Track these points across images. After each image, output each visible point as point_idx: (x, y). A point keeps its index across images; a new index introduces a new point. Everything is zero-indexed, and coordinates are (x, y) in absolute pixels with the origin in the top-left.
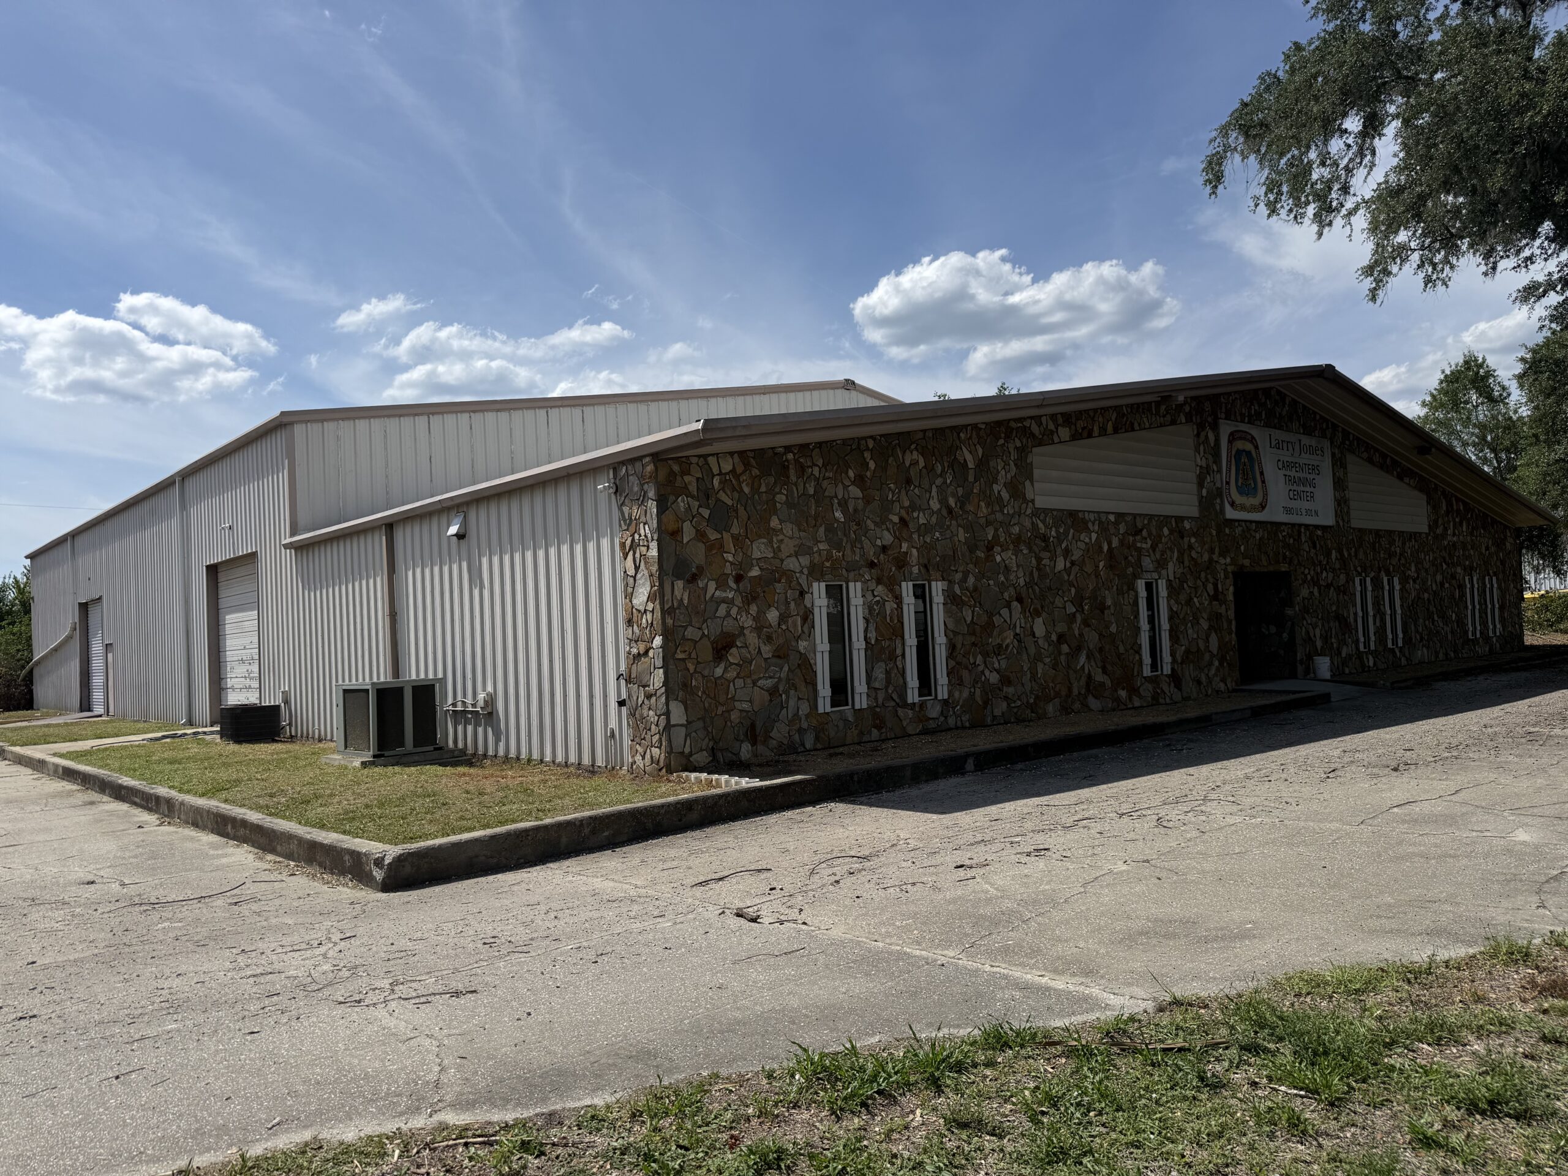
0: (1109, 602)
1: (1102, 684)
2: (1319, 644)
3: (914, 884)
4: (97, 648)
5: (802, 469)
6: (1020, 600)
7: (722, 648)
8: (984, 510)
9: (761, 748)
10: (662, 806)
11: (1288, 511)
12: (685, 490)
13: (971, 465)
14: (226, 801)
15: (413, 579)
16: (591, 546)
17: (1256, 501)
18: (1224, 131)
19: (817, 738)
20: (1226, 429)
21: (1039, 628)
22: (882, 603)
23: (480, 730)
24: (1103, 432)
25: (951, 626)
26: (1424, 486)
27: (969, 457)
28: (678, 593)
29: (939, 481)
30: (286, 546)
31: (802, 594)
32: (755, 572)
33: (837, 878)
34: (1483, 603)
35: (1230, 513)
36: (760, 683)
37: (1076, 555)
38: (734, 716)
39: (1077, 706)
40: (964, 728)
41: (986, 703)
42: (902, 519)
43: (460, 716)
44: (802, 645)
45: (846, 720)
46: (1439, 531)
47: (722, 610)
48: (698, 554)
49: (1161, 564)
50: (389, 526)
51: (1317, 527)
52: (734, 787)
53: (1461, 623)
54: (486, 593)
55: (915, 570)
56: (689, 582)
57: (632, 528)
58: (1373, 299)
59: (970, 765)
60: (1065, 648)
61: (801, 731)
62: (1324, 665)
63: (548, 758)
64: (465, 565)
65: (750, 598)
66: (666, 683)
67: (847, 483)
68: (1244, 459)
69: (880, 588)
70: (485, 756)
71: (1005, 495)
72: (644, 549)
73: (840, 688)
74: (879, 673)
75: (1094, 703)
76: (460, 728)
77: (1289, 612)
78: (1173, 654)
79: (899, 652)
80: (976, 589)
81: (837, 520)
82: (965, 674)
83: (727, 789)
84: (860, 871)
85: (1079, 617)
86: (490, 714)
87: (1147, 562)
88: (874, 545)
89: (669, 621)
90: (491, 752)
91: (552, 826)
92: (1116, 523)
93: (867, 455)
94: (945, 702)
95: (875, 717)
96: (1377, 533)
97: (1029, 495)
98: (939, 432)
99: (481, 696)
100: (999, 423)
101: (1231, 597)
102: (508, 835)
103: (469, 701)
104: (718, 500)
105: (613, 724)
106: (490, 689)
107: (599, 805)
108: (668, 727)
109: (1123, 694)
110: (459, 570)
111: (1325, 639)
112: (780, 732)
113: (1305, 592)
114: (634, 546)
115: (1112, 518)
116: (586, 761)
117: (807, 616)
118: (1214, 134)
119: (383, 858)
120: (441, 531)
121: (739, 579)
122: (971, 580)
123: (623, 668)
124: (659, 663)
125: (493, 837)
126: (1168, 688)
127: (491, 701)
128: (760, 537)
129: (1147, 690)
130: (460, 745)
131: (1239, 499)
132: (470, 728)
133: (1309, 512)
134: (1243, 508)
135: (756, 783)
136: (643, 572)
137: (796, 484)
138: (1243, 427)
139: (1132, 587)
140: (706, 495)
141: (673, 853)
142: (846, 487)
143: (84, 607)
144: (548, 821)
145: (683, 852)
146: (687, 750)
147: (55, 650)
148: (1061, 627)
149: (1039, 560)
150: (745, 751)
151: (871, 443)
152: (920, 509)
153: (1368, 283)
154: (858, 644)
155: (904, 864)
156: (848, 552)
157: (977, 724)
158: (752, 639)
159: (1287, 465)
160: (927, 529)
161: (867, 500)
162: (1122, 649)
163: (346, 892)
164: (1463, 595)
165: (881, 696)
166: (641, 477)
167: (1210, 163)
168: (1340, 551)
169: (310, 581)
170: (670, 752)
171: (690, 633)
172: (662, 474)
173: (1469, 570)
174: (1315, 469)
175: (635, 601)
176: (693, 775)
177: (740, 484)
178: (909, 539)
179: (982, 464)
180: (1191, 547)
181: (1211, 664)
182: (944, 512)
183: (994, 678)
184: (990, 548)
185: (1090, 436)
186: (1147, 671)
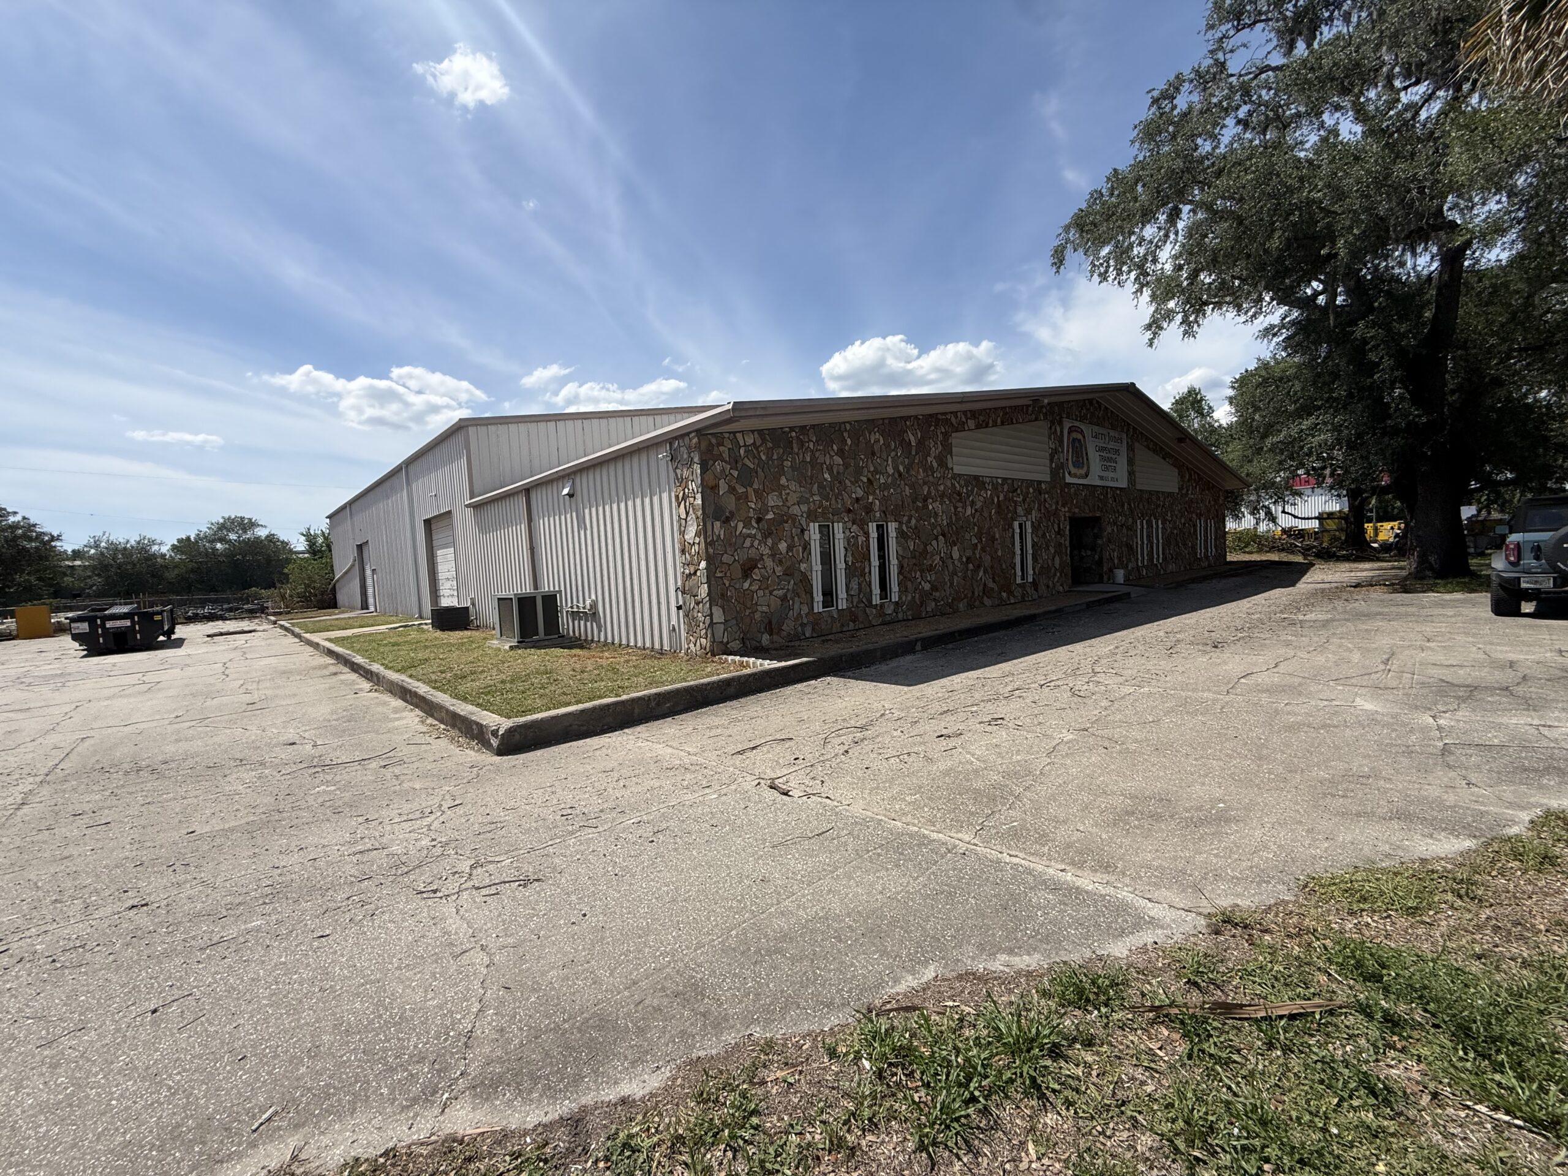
0: (997, 536)
1: (993, 589)
2: (1116, 561)
3: (909, 754)
4: (368, 572)
5: (801, 444)
6: (944, 535)
7: (748, 569)
8: (922, 474)
9: (775, 637)
10: (709, 684)
11: (1101, 478)
12: (720, 457)
13: (913, 444)
14: (411, 676)
15: (545, 525)
16: (656, 499)
17: (1083, 472)
18: (1067, 229)
19: (813, 629)
20: (1067, 424)
21: (956, 555)
22: (856, 537)
23: (589, 624)
24: (995, 425)
25: (900, 553)
26: (1178, 464)
27: (912, 438)
28: (716, 531)
29: (893, 454)
30: (467, 506)
31: (803, 531)
32: (770, 516)
33: (846, 747)
34: (1206, 536)
35: (1069, 479)
36: (775, 593)
37: (979, 505)
38: (757, 616)
39: (977, 603)
40: (908, 620)
41: (922, 603)
42: (869, 479)
43: (575, 615)
44: (803, 566)
45: (833, 617)
46: (1184, 492)
47: (748, 543)
48: (730, 503)
49: (1028, 512)
50: (527, 490)
51: (1117, 488)
52: (760, 668)
53: (1194, 548)
54: (588, 532)
55: (878, 514)
56: (724, 522)
57: (683, 485)
58: (1151, 345)
59: (918, 647)
60: (971, 566)
61: (803, 625)
62: (1120, 574)
63: (632, 644)
64: (574, 514)
65: (767, 534)
66: (709, 594)
67: (832, 453)
68: (1077, 444)
69: (855, 527)
70: (592, 641)
71: (935, 464)
72: (692, 499)
73: (829, 594)
74: (854, 585)
75: (987, 602)
76: (576, 622)
77: (1099, 542)
78: (1034, 569)
79: (867, 570)
80: (916, 528)
81: (826, 480)
82: (909, 584)
83: (754, 670)
84: (862, 740)
85: (979, 546)
86: (594, 614)
87: (1020, 510)
88: (851, 497)
89: (711, 550)
90: (596, 639)
91: (627, 701)
92: (1003, 485)
93: (846, 435)
94: (897, 603)
95: (851, 615)
96: (1150, 492)
97: (950, 465)
98: (893, 421)
99: (588, 602)
100: (931, 415)
101: (1067, 532)
102: (594, 709)
103: (581, 605)
104: (744, 464)
105: (674, 622)
106: (593, 597)
107: (663, 684)
108: (712, 624)
109: (1004, 595)
110: (571, 518)
111: (1119, 558)
112: (788, 626)
113: (1109, 530)
114: (684, 498)
115: (1000, 481)
116: (657, 646)
117: (806, 546)
118: (1060, 231)
119: (498, 730)
120: (559, 492)
121: (759, 520)
122: (913, 521)
123: (679, 583)
124: (704, 580)
125: (582, 711)
126: (1030, 590)
127: (594, 605)
128: (773, 491)
129: (1018, 593)
130: (577, 634)
131: (1073, 470)
132: (582, 623)
133: (1112, 479)
134: (1075, 476)
135: (776, 664)
136: (692, 515)
137: (798, 454)
138: (1077, 424)
139: (1011, 526)
140: (735, 461)
141: (717, 721)
142: (831, 457)
143: (360, 547)
144: (624, 697)
145: (724, 721)
146: (725, 640)
147: (346, 573)
148: (969, 553)
149: (956, 508)
150: (765, 639)
151: (848, 427)
152: (881, 473)
153: (1149, 335)
154: (841, 565)
155: (895, 733)
156: (833, 501)
157: (917, 617)
158: (769, 562)
159: (1102, 449)
160: (885, 487)
161: (846, 466)
162: (1004, 566)
163: (472, 755)
164: (1195, 531)
165: (855, 600)
166: (689, 448)
167: (1056, 251)
168: (1129, 504)
169: (484, 528)
170: (713, 642)
171: (726, 558)
172: (704, 445)
173: (1199, 516)
174: (1117, 452)
175: (686, 537)
176: (730, 658)
177: (759, 453)
178: (874, 493)
179: (920, 443)
180: (1045, 500)
181: (1055, 575)
182: (896, 475)
183: (927, 586)
184: (925, 500)
185: (987, 426)
186: (1019, 581)
